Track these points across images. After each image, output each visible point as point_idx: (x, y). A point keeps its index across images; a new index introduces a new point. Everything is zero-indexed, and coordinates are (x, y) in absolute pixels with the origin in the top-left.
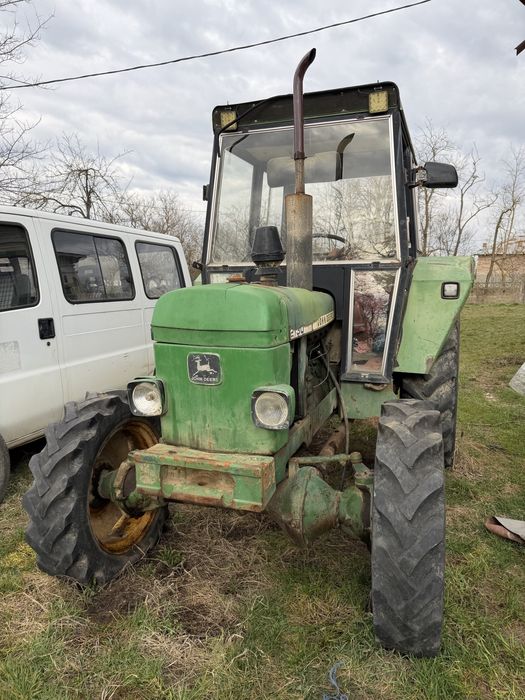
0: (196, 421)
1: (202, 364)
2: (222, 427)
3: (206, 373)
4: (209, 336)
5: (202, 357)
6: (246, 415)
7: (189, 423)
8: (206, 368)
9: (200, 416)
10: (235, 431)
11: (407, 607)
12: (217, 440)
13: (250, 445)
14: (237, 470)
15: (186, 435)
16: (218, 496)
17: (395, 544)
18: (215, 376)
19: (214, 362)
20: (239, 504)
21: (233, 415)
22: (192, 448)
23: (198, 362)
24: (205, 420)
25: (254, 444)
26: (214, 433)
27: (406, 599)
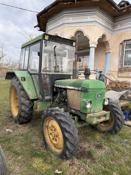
0: (95, 107)
8: (100, 96)
10: (100, 107)
12: (98, 110)
15: (93, 111)
20: (107, 119)
21: (100, 104)
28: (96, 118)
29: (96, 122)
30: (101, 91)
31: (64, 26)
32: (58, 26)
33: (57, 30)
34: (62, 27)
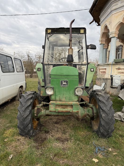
0: (61, 95)
1: (64, 82)
2: (67, 96)
3: (65, 84)
4: (66, 76)
5: (64, 81)
6: (73, 93)
7: (59, 96)
8: (65, 83)
9: (62, 94)
10: (70, 97)
11: (109, 127)
12: (66, 99)
13: (73, 100)
14: (74, 104)
15: (58, 99)
16: (69, 110)
17: (106, 115)
18: (67, 85)
19: (67, 82)
20: (74, 111)
21: (70, 93)
22: (59, 101)
23: (63, 82)
24: (63, 95)
25: (74, 99)
26: (65, 97)
27: (109, 125)
28: (53, 106)
29: (54, 109)
30: (69, 78)
31: (112, 14)
34: (110, 16)
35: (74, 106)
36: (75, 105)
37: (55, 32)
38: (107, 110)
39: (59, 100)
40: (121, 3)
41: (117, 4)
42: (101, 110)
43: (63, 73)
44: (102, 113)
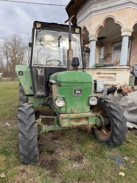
0: (73, 106)
1: (78, 91)
2: (80, 107)
3: (79, 93)
4: (80, 84)
5: (78, 89)
6: (86, 103)
7: (71, 107)
8: (79, 92)
9: (75, 105)
10: (83, 107)
11: (123, 135)
15: (70, 110)
17: (120, 124)
18: (80, 94)
19: (81, 90)
21: (83, 103)
22: (71, 114)
23: (77, 91)
24: (76, 106)
26: (78, 109)
27: (123, 134)
28: (67, 120)
29: (68, 124)
30: (82, 85)
31: (92, 16)
32: (86, 17)
33: (85, 21)
34: (90, 17)
35: (90, 118)
36: (91, 116)
37: (45, 27)
38: (121, 118)
39: (70, 112)
40: (101, 5)
41: (97, 6)
42: (114, 119)
43: (77, 80)
44: (115, 122)
